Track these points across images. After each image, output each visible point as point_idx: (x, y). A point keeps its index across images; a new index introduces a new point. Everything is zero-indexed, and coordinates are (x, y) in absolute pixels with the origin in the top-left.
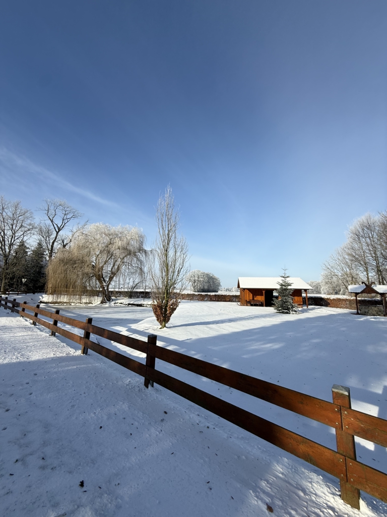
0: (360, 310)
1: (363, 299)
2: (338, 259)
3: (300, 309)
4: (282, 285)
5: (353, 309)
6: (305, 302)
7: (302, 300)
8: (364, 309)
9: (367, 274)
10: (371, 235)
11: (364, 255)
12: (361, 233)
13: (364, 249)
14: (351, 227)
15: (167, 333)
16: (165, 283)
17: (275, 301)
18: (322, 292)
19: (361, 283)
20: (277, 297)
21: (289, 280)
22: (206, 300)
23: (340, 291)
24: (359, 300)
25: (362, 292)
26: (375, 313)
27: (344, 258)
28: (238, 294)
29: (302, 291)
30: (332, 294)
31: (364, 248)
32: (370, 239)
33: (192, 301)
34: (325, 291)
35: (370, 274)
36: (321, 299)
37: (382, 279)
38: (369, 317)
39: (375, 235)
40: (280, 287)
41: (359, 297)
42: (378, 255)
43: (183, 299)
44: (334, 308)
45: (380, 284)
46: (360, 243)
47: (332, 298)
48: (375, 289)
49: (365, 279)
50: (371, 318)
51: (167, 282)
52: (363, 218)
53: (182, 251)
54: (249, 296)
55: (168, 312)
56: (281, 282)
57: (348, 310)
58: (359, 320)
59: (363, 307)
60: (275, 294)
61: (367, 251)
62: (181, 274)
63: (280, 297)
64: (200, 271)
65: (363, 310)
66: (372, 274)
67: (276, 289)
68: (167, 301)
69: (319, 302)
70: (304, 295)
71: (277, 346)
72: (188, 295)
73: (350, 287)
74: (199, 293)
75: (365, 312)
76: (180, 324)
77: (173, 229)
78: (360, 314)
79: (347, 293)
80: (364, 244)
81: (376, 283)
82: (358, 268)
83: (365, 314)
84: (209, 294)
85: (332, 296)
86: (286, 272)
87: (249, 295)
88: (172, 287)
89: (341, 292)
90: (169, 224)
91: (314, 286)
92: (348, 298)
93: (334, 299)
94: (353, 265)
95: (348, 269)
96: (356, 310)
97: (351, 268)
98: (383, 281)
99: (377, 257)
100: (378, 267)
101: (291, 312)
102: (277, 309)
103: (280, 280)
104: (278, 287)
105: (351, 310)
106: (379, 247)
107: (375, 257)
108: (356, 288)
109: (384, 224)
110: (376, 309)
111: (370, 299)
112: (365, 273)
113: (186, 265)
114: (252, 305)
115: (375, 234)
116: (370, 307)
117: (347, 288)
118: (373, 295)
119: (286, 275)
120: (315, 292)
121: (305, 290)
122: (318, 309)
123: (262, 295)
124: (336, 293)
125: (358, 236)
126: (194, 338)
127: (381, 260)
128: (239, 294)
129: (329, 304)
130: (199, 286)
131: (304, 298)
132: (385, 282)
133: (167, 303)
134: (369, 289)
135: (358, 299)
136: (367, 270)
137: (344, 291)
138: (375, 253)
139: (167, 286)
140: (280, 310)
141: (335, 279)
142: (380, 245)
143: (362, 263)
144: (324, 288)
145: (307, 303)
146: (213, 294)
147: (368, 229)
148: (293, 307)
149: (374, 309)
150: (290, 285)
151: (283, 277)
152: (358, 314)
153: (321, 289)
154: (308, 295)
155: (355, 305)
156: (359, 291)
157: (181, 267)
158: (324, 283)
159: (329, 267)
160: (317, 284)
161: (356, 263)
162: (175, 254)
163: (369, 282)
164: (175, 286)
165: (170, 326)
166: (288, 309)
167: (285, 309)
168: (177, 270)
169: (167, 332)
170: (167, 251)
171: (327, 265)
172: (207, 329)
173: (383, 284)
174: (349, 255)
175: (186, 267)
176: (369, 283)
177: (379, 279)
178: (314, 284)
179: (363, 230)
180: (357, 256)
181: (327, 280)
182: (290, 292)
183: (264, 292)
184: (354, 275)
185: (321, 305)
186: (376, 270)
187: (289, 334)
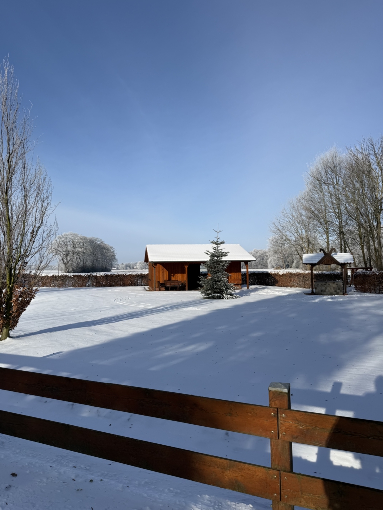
0: (316, 289)
1: (320, 272)
2: (292, 215)
3: (237, 291)
4: (213, 255)
5: (307, 288)
6: (246, 281)
7: (240, 278)
8: (320, 286)
9: (327, 238)
10: (335, 181)
11: (325, 209)
12: (324, 177)
13: (325, 201)
14: (311, 168)
15: (13, 347)
16: (6, 255)
17: (203, 281)
18: (270, 266)
19: (318, 251)
20: (205, 275)
21: (223, 248)
22: (89, 286)
23: (293, 263)
24: (315, 275)
25: (320, 263)
26: (332, 291)
27: (300, 214)
28: (146, 272)
29: (243, 264)
30: (281, 268)
31: (326, 199)
32: (334, 187)
33: (61, 289)
34: (273, 264)
35: (330, 238)
36: (267, 275)
37: (344, 244)
38: (325, 297)
39: (340, 182)
40: (210, 258)
41: (315, 271)
42: (342, 211)
43: (44, 285)
44: (283, 288)
45: (341, 252)
46: (321, 192)
47: (281, 274)
48: (335, 258)
49: (324, 246)
50: (328, 298)
51: (10, 253)
52: (327, 155)
53: (38, 194)
54: (163, 275)
55: (13, 309)
56: (212, 251)
57: (300, 289)
58: (314, 301)
59: (320, 284)
60: (203, 270)
61: (329, 205)
62: (37, 237)
63: (210, 274)
64: (76, 235)
65: (319, 289)
66: (333, 238)
67: (204, 262)
68: (12, 289)
69: (265, 280)
70: (244, 270)
71: (202, 347)
72: (54, 278)
73: (305, 256)
74: (75, 274)
75: (322, 291)
76: (38, 330)
77: (20, 151)
78: (315, 294)
79: (301, 266)
80: (326, 194)
81: (337, 249)
82: (317, 228)
83: (321, 293)
84: (94, 274)
85: (282, 270)
86: (220, 235)
87: (163, 273)
88: (20, 263)
89: (294, 265)
90: (9, 140)
91: (259, 257)
92: (302, 272)
93: (283, 275)
94: (311, 225)
95: (304, 231)
96: (311, 289)
97: (308, 228)
98: (345, 247)
99: (341, 213)
100: (340, 227)
101: (225, 296)
102: (205, 292)
103: (211, 248)
104: (207, 258)
105: (305, 289)
106: (344, 198)
107: (338, 213)
108: (312, 258)
109: (352, 166)
110: (334, 285)
111: (328, 273)
112: (325, 236)
113: (49, 221)
114: (167, 289)
115: (340, 180)
116: (327, 284)
117: (301, 258)
118: (333, 266)
119: (220, 240)
120: (260, 266)
121: (246, 263)
122: (263, 291)
123: (183, 273)
124: (288, 267)
125: (319, 182)
126: (66, 349)
127: (345, 217)
128: (148, 273)
129: (277, 282)
130: (76, 261)
131: (244, 275)
132: (347, 249)
133: (12, 294)
134: (328, 259)
135: (314, 272)
136: (327, 232)
137: (298, 262)
138: (339, 209)
139: (9, 261)
140: (209, 294)
141: (287, 246)
142: (346, 195)
143: (322, 221)
144: (272, 260)
145: (248, 283)
146: (102, 274)
147: (332, 171)
148: (228, 289)
149: (332, 286)
150: (225, 256)
151: (216, 243)
152: (312, 293)
153: (269, 261)
154: (249, 270)
155: (309, 282)
156: (316, 261)
157: (37, 225)
158: (272, 253)
159: (280, 228)
160: (262, 254)
161: (315, 222)
162: (25, 200)
163: (328, 248)
164: (27, 260)
165: (18, 334)
166: (221, 292)
167: (216, 292)
168: (31, 231)
169: (12, 345)
170: (7, 193)
171: (277, 224)
172: (90, 333)
173: (345, 252)
174: (306, 209)
175: (49, 225)
176: (328, 250)
177: (341, 244)
178: (259, 254)
179: (326, 172)
180: (316, 212)
181: (277, 248)
182: (224, 266)
183: (186, 267)
184: (311, 239)
185: (267, 284)
186: (338, 231)
187: (221, 328)
